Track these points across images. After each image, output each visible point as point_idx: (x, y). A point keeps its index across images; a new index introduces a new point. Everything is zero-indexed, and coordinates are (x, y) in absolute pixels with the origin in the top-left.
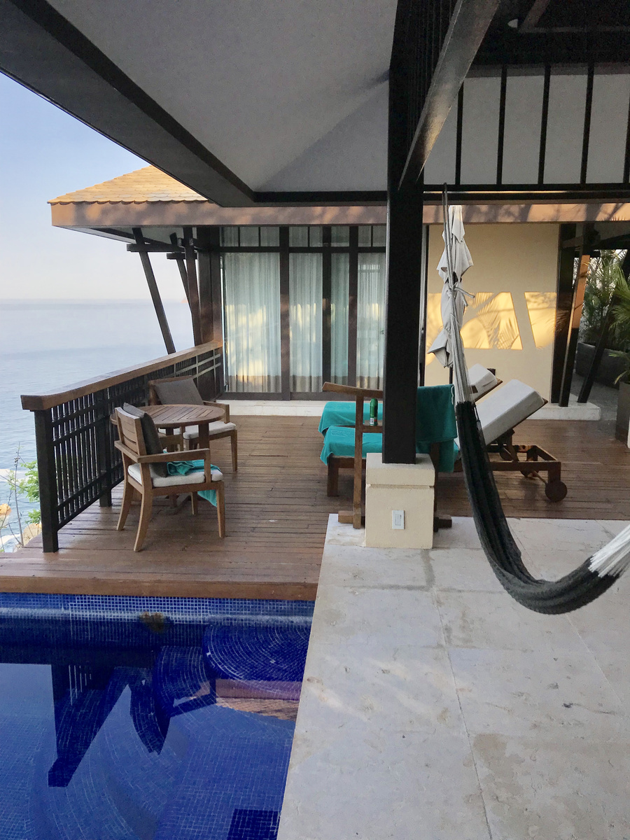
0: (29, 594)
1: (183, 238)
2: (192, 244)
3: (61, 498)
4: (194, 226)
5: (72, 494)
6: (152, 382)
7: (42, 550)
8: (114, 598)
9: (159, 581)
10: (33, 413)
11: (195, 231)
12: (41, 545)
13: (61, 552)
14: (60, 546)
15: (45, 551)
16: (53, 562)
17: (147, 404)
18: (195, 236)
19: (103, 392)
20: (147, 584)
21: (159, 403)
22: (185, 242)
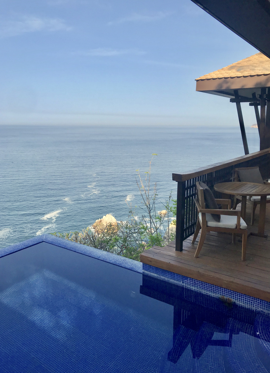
0: (167, 271)
1: (260, 94)
2: (265, 97)
3: (186, 225)
4: (267, 87)
5: (191, 223)
6: (237, 169)
7: (175, 249)
8: (207, 284)
9: (232, 282)
10: (177, 182)
11: (267, 90)
12: (175, 246)
13: (184, 252)
14: (183, 248)
15: (176, 250)
16: (180, 257)
17: (233, 180)
18: (267, 93)
19: (211, 173)
20: (226, 282)
21: (240, 181)
22: (261, 96)
